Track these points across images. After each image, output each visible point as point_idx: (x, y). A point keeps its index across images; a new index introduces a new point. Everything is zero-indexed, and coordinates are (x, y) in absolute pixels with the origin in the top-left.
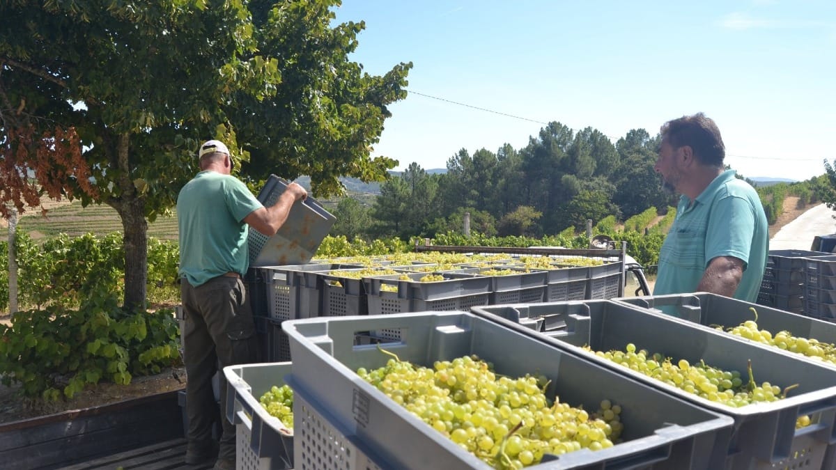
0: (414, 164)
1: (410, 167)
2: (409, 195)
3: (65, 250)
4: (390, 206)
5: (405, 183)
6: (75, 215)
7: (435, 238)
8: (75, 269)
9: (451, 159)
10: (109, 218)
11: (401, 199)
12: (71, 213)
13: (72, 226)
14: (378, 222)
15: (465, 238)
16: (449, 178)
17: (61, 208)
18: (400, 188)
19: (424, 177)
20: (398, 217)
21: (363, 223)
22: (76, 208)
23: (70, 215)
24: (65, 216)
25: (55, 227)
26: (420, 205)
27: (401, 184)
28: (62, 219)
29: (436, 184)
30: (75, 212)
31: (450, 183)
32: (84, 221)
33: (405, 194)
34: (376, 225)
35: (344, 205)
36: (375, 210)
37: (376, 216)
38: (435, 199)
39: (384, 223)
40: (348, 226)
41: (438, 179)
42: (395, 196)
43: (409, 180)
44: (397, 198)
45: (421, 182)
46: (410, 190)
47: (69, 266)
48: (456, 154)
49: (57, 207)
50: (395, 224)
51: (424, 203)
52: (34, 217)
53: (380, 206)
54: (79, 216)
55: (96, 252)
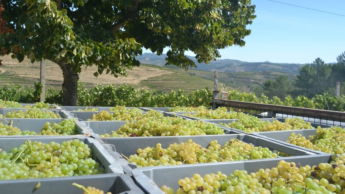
0: (319, 59)
1: (316, 60)
2: (314, 74)
3: (100, 93)
4: (304, 80)
5: (313, 68)
6: (162, 80)
7: (315, 97)
8: (103, 103)
9: (340, 56)
10: (175, 82)
11: (310, 77)
12: (160, 79)
13: (160, 85)
14: (297, 89)
15: (335, 98)
16: (338, 66)
17: (156, 77)
18: (310, 71)
19: (324, 66)
20: (308, 86)
21: (289, 89)
22: (163, 77)
23: (160, 80)
24: (158, 80)
25: (154, 85)
26: (321, 80)
27: (311, 69)
28: (156, 82)
29: (331, 69)
30: (162, 79)
31: (338, 69)
32: (165, 83)
33: (313, 74)
34: (296, 90)
35: (279, 79)
36: (296, 82)
37: (297, 85)
38: (329, 78)
39: (301, 89)
40: (281, 90)
41: (332, 67)
42: (307, 75)
43: (315, 67)
44: (308, 76)
45: (322, 68)
46: (316, 73)
47: (100, 101)
48: (342, 53)
49: (155, 76)
50: (306, 90)
51: (323, 79)
52: (146, 80)
53: (299, 80)
54: (163, 80)
55: (113, 95)
